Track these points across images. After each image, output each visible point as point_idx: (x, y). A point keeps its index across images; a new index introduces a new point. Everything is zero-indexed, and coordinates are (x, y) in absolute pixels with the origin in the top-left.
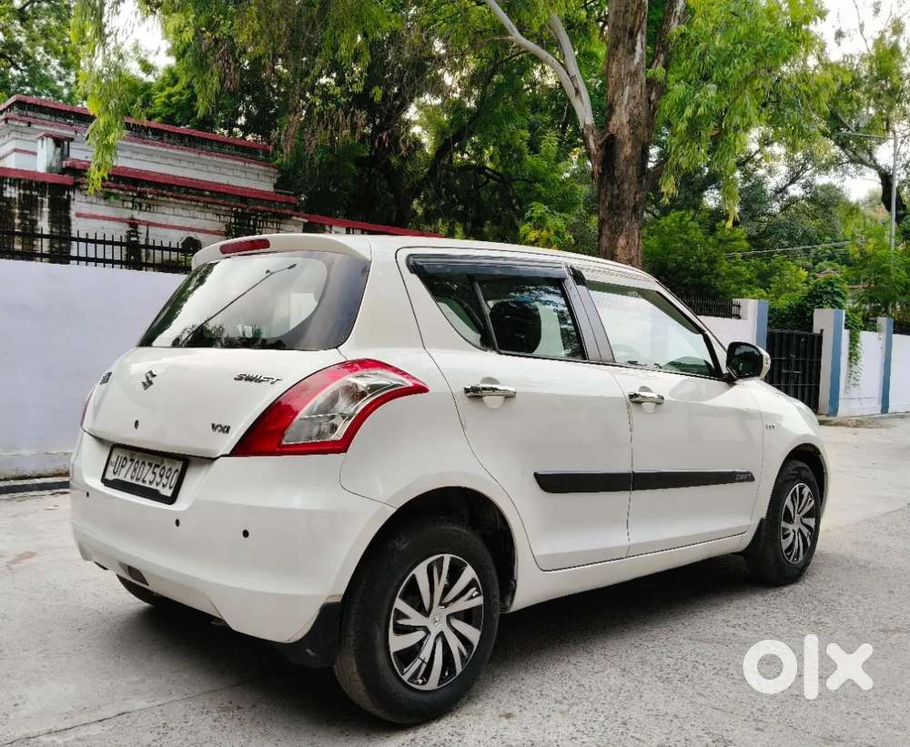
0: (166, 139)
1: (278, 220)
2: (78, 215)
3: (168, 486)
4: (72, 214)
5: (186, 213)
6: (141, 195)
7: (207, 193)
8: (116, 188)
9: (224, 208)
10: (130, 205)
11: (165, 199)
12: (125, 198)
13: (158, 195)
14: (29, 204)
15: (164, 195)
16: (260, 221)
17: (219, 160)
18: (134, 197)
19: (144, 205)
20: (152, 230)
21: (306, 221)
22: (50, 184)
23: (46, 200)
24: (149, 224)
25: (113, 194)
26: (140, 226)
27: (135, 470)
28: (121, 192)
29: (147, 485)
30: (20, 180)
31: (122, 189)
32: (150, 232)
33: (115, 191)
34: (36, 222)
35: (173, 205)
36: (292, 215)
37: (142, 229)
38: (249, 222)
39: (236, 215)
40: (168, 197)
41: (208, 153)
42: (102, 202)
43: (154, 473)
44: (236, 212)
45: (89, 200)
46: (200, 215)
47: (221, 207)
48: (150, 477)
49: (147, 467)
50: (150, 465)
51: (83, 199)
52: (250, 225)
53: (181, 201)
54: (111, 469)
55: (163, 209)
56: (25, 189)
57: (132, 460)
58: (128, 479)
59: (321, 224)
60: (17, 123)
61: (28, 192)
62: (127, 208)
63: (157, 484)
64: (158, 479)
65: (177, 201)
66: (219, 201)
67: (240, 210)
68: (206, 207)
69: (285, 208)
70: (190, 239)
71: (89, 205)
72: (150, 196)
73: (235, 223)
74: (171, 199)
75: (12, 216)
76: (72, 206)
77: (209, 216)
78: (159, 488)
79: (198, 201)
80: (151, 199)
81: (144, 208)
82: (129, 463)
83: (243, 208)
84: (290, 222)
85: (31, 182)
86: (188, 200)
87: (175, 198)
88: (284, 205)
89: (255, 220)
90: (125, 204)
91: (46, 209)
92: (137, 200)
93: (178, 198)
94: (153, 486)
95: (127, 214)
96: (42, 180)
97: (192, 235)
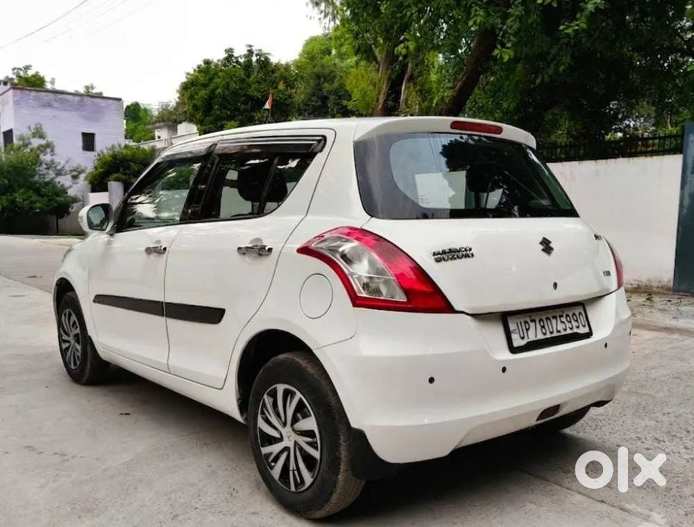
3: (581, 326)
27: (543, 327)
29: (563, 333)
43: (562, 322)
48: (561, 327)
49: (554, 321)
50: (555, 317)
54: (515, 337)
57: (533, 321)
58: (540, 336)
63: (571, 329)
64: (569, 325)
78: (575, 330)
82: (532, 325)
94: (569, 331)
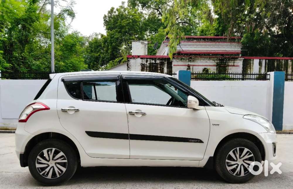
0: (206, 40)
1: (233, 60)
2: (174, 65)
4: (173, 65)
5: (204, 61)
6: (190, 58)
7: (211, 55)
8: (183, 57)
9: (215, 58)
10: (188, 61)
11: (198, 58)
12: (186, 59)
13: (196, 57)
14: (162, 64)
15: (197, 57)
16: (228, 61)
17: (222, 44)
18: (189, 59)
19: (192, 60)
20: (194, 67)
21: (243, 59)
22: (167, 58)
23: (166, 62)
24: (193, 66)
25: (183, 59)
26: (191, 66)
28: (185, 58)
30: (160, 58)
31: (185, 57)
32: (194, 68)
33: (183, 58)
34: (164, 68)
35: (200, 59)
36: (238, 58)
37: (191, 67)
38: (224, 61)
39: (220, 60)
40: (198, 57)
41: (219, 42)
42: (180, 61)
44: (219, 59)
45: (177, 61)
46: (208, 61)
47: (214, 58)
51: (175, 61)
52: (224, 62)
53: (202, 58)
55: (197, 61)
56: (161, 60)
59: (250, 59)
60: (166, 43)
61: (162, 61)
62: (187, 62)
65: (201, 58)
66: (214, 57)
67: (220, 58)
68: (210, 59)
69: (236, 56)
70: (205, 68)
71: (177, 62)
72: (193, 58)
73: (219, 62)
74: (199, 58)
75: (158, 68)
76: (173, 63)
77: (211, 61)
79: (207, 57)
80: (194, 58)
81: (192, 61)
83: (222, 58)
84: (238, 60)
85: (162, 58)
86: (204, 57)
87: (200, 57)
88: (236, 55)
89: (226, 60)
90: (187, 61)
91: (166, 65)
92: (190, 59)
93: (201, 57)
95: (187, 64)
96: (165, 57)
97: (206, 67)
